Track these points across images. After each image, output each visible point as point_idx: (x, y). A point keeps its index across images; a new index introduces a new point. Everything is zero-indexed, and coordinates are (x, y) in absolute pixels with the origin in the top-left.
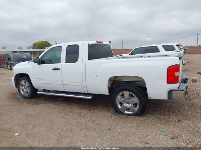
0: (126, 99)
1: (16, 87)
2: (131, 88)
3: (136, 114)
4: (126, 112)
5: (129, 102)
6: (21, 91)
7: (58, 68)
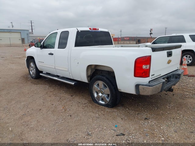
0: (101, 89)
1: (28, 68)
2: (104, 78)
3: (108, 105)
4: (101, 102)
5: (103, 92)
6: (31, 72)
7: (52, 53)
